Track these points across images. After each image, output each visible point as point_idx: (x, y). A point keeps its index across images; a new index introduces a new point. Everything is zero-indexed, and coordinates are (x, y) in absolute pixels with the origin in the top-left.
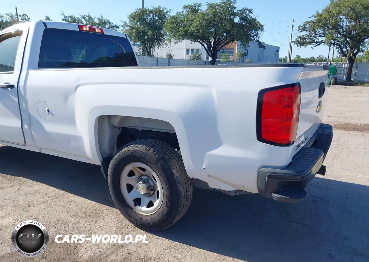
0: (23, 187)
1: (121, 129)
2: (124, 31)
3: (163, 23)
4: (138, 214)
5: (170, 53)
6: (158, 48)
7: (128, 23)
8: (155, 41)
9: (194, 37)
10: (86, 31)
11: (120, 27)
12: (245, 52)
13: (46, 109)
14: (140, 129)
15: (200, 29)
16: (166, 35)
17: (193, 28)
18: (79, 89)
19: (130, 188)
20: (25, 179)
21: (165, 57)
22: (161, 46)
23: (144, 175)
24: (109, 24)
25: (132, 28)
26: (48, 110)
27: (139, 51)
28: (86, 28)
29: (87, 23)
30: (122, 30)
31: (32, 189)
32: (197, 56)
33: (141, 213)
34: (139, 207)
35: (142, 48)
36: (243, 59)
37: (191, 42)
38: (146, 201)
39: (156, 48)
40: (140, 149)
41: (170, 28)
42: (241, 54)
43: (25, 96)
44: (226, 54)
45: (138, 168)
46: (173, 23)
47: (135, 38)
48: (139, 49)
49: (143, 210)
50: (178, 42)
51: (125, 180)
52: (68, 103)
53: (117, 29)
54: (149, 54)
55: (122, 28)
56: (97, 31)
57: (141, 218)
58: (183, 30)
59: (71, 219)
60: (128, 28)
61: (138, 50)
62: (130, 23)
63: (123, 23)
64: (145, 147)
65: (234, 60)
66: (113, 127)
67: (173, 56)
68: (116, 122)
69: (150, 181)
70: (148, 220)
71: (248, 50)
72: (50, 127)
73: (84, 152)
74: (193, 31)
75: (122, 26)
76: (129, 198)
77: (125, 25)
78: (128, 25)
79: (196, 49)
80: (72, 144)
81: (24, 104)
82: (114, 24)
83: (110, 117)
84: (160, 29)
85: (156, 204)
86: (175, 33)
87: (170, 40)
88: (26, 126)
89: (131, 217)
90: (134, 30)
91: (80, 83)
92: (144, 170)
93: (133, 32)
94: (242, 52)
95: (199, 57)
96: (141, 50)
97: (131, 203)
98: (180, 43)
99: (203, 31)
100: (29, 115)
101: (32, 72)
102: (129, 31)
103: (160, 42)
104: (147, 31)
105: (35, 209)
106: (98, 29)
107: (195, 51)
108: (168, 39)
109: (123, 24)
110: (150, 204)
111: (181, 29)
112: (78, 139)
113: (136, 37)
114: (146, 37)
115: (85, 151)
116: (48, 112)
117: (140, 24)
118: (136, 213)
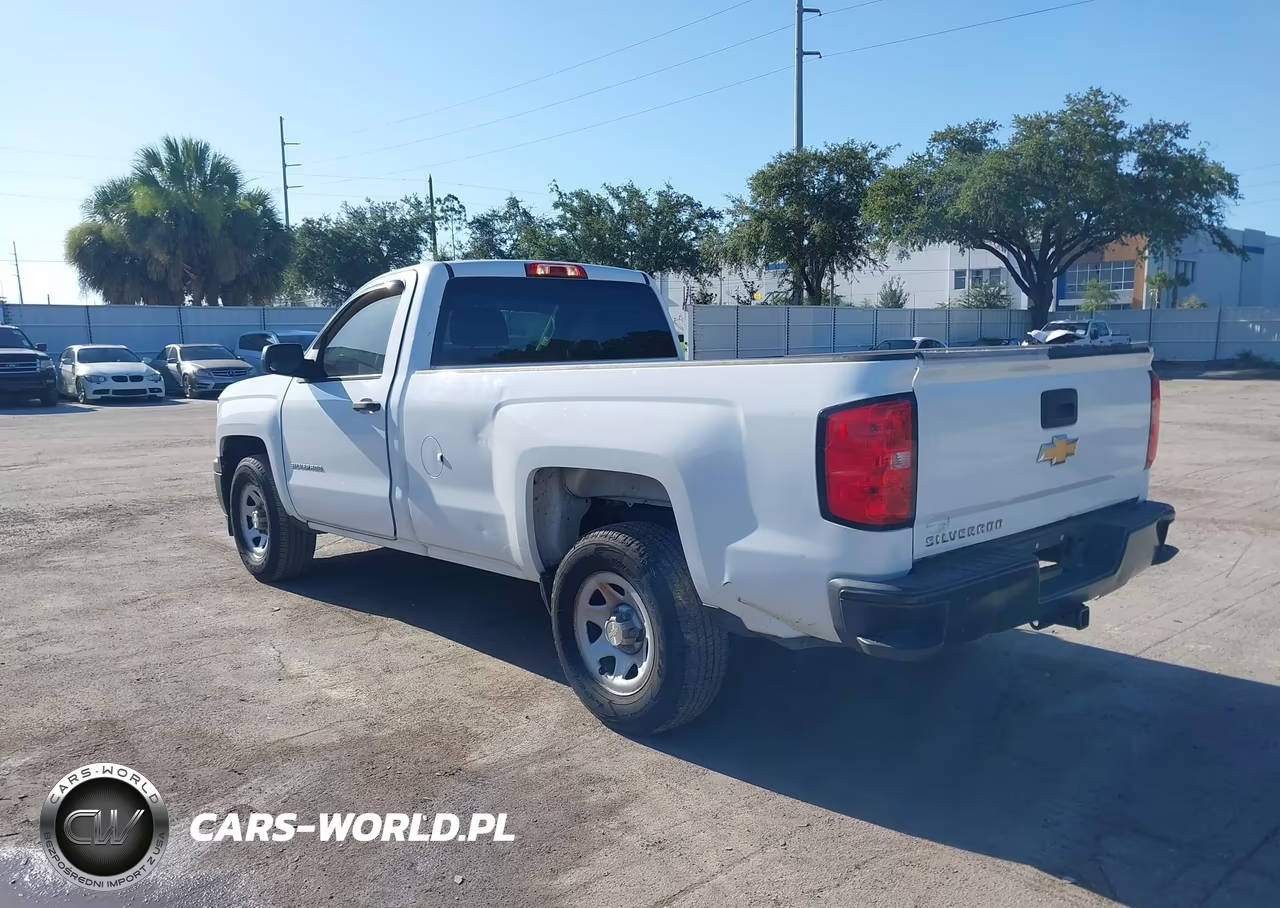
0: (385, 636)
1: (590, 501)
2: (735, 226)
3: (861, 194)
4: (607, 692)
5: (893, 289)
6: (845, 274)
7: (747, 199)
8: (835, 254)
9: (970, 234)
10: (545, 275)
11: (724, 214)
12: (1181, 270)
13: (439, 455)
14: (630, 502)
15: (987, 206)
16: (869, 230)
17: (963, 206)
18: (501, 410)
19: (595, 631)
20: (390, 621)
21: (876, 301)
22: (855, 268)
23: (622, 604)
24: (692, 207)
25: (760, 217)
26: (442, 457)
27: (782, 289)
28: (543, 268)
29: (623, 209)
30: (728, 226)
31: (401, 641)
32: (992, 294)
33: (613, 691)
34: (610, 678)
35: (790, 277)
36: (1175, 297)
37: (961, 250)
38: (623, 663)
39: (839, 277)
40: (611, 542)
41: (883, 208)
42: (1164, 281)
43: (399, 430)
44: (1102, 283)
45: (611, 585)
46: (892, 191)
47: (770, 248)
48: (783, 282)
49: (618, 684)
50: (909, 252)
51: (584, 613)
52: (479, 442)
53: (716, 223)
54: (817, 296)
55: (728, 218)
56: (570, 273)
57: (610, 702)
58: (927, 213)
59: (469, 700)
60: (747, 217)
61: (779, 286)
62: (754, 201)
63: (733, 202)
64: (621, 538)
65: (1137, 303)
66: (569, 496)
67: (904, 295)
68: (574, 484)
69: (634, 618)
70: (625, 707)
71: (1194, 263)
72: (446, 497)
73: (508, 551)
74: (962, 213)
75: (729, 212)
76: (592, 654)
77: (740, 207)
78: (747, 208)
79: (991, 270)
80: (485, 533)
81: (396, 442)
82: (705, 208)
83: (562, 473)
84: (852, 212)
85: (641, 671)
86: (901, 222)
87: (883, 249)
88: (398, 493)
89: (592, 697)
90: (765, 224)
91: (504, 399)
92: (621, 591)
93: (762, 230)
94: (1168, 269)
95: (997, 295)
96: (787, 286)
97: (594, 667)
98: (915, 255)
99: (996, 211)
100: (405, 465)
101: (417, 376)
102: (750, 226)
103: (853, 254)
104: (811, 223)
105: (400, 676)
106: (573, 269)
107: (986, 276)
108: (877, 245)
109: (731, 206)
110: (632, 673)
111: (922, 209)
112: (498, 520)
113: (772, 246)
114: (806, 242)
115: (509, 548)
116: (441, 463)
117: (788, 203)
118: (602, 689)
